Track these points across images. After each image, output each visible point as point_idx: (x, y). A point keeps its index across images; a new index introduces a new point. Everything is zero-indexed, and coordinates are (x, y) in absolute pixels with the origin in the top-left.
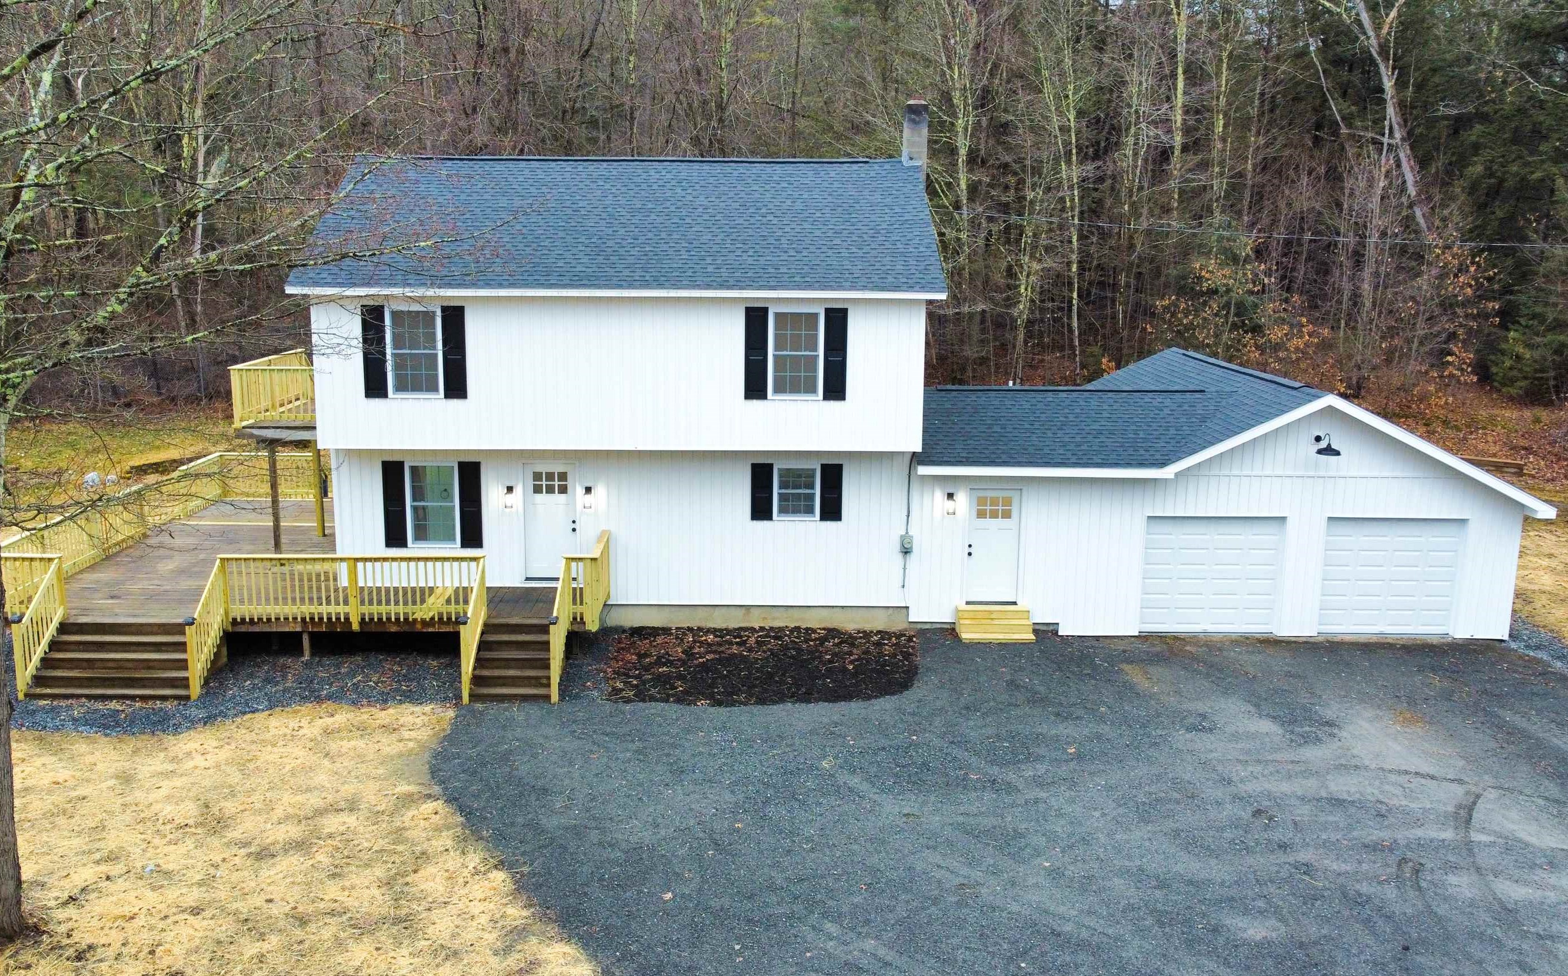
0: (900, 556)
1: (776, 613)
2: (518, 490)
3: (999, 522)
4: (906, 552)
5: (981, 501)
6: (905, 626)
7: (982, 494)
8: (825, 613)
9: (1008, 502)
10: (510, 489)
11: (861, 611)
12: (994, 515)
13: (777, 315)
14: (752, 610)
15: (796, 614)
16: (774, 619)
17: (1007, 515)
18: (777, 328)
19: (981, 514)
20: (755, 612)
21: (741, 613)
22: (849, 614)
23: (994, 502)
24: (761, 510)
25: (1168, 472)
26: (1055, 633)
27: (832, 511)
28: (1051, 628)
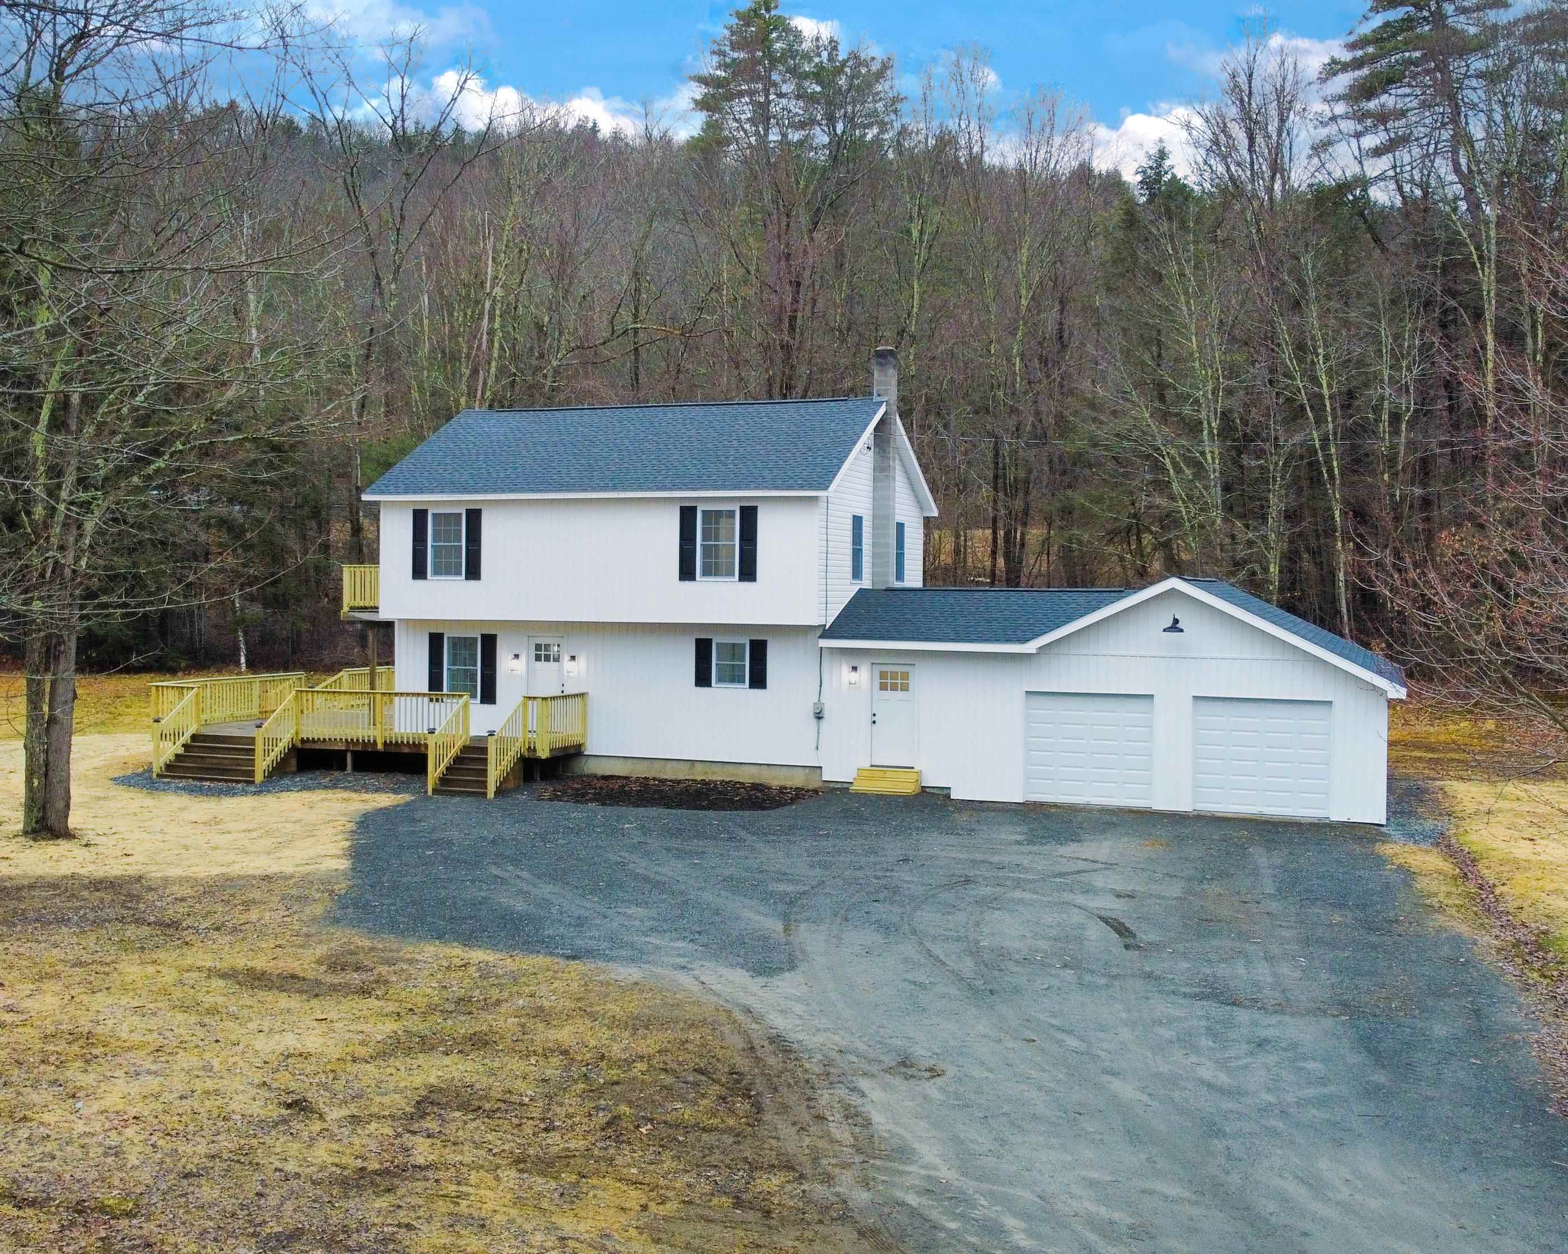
0: (815, 721)
1: (714, 768)
2: (523, 658)
3: (899, 694)
4: (819, 716)
5: (883, 675)
6: (820, 784)
7: (884, 668)
8: (753, 770)
9: (905, 676)
10: (517, 656)
11: (784, 769)
12: (894, 688)
13: (705, 513)
14: (697, 765)
15: (731, 769)
16: (714, 773)
17: (905, 688)
18: (704, 522)
19: (883, 687)
20: (699, 767)
21: (686, 767)
22: (774, 771)
23: (894, 675)
24: (703, 679)
25: (1031, 647)
26: (948, 796)
27: (758, 681)
28: (945, 792)
